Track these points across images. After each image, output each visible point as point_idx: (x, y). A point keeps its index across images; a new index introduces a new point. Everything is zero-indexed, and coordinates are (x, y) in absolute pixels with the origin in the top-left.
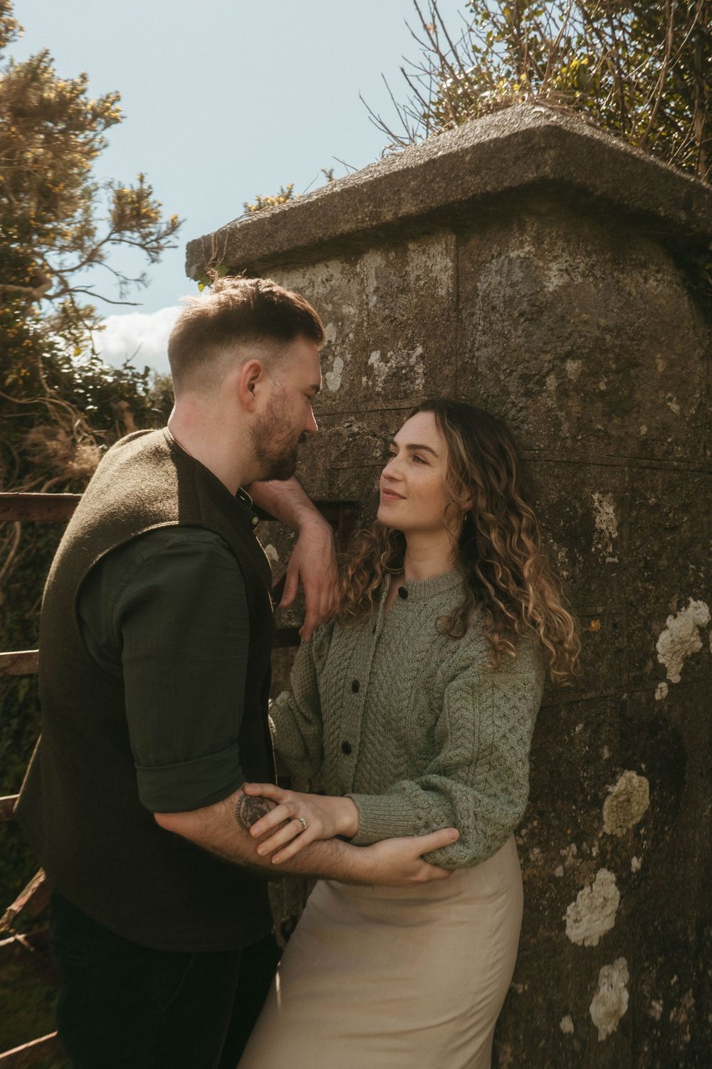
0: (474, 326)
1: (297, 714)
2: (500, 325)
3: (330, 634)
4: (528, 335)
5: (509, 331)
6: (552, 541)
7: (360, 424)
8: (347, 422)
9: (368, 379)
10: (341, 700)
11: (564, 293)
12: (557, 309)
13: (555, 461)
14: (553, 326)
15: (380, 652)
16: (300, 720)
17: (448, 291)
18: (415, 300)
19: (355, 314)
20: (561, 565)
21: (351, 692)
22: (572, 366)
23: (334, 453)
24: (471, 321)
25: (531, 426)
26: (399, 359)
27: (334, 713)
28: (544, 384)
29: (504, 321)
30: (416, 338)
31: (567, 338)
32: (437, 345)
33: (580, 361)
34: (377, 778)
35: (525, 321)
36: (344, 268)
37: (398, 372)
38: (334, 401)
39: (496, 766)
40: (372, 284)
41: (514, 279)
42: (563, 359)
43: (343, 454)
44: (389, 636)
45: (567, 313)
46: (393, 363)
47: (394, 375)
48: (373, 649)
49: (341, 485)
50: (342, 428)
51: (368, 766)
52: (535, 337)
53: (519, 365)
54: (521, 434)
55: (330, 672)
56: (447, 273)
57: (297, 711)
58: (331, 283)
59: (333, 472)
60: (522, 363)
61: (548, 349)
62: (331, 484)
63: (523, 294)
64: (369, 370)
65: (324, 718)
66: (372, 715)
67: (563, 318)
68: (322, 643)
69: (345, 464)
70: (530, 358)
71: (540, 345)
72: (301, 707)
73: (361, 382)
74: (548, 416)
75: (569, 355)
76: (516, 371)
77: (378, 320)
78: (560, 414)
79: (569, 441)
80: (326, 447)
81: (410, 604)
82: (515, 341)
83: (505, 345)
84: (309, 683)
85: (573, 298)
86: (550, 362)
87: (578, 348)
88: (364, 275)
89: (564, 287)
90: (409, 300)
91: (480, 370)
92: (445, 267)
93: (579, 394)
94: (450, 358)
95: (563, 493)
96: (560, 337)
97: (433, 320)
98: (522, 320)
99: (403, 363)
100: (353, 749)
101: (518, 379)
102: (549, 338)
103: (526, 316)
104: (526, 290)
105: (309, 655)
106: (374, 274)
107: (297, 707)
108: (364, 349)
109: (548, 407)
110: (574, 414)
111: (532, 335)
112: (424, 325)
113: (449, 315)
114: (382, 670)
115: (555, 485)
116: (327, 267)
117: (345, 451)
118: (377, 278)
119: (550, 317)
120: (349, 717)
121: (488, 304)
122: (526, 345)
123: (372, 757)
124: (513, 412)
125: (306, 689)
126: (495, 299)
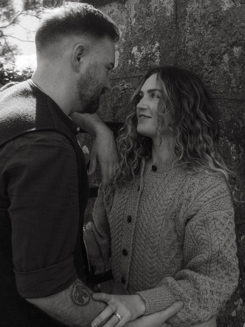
0: (185, 31)
1: (96, 233)
2: (198, 29)
3: (113, 192)
4: (214, 33)
5: (204, 32)
6: (227, 141)
7: (128, 84)
8: (122, 83)
9: (132, 61)
10: (121, 227)
11: (232, 12)
12: (228, 20)
13: (228, 99)
14: (226, 28)
15: (143, 201)
16: (97, 236)
17: (171, 13)
18: (155, 19)
19: (125, 29)
20: (232, 154)
21: (127, 222)
22: (236, 50)
23: (116, 99)
24: (184, 28)
25: (215, 81)
26: (147, 50)
27: (118, 233)
28: (222, 59)
29: (200, 27)
30: (155, 39)
31: (234, 35)
32: (166, 41)
33: (240, 47)
34: (141, 269)
35: (212, 26)
36: (119, 6)
37: (146, 57)
38: (115, 73)
39: (222, 262)
40: (133, 13)
41: (206, 4)
42: (232, 46)
43: (120, 99)
44: (148, 192)
45: (233, 22)
46: (144, 52)
47: (145, 58)
48: (139, 199)
49: (119, 115)
50: (119, 86)
51: (136, 263)
52: (217, 34)
53: (209, 49)
54: (211, 85)
55: (115, 211)
56: (171, 4)
57: (96, 232)
58: (113, 14)
59: (115, 109)
60: (210, 48)
61: (224, 40)
62: (114, 115)
63: (210, 12)
64: (132, 56)
65: (112, 236)
66: (139, 235)
67: (231, 24)
68: (109, 197)
69: (121, 104)
70: (215, 45)
71: (220, 38)
72: (98, 230)
73: (128, 63)
74: (225, 76)
75: (235, 44)
76: (207, 52)
77: (136, 31)
78: (230, 75)
79: (235, 89)
80: (111, 96)
81: (158, 174)
82: (206, 37)
83: (201, 39)
84: (102, 217)
85: (236, 14)
86: (225, 47)
87: (239, 40)
88: (129, 9)
89: (232, 9)
90: (152, 19)
91: (188, 53)
92: (170, 1)
93: (240, 64)
94: (173, 48)
95: (233, 116)
96: (230, 34)
97: (164, 29)
98: (210, 26)
99: (149, 52)
100: (128, 253)
101: (208, 56)
102: (224, 35)
103: (212, 23)
104: (212, 10)
105: (102, 203)
106: (134, 7)
107: (96, 229)
108: (129, 46)
109: (225, 71)
110: (238, 75)
111: (215, 34)
112: (159, 32)
113: (172, 26)
114: (145, 210)
115: (228, 111)
116: (111, 6)
117: (121, 98)
118: (135, 9)
119: (225, 24)
120: (126, 236)
121: (192, 19)
122: (212, 39)
123: (138, 258)
124: (206, 74)
125: (101, 220)
126: (196, 16)
